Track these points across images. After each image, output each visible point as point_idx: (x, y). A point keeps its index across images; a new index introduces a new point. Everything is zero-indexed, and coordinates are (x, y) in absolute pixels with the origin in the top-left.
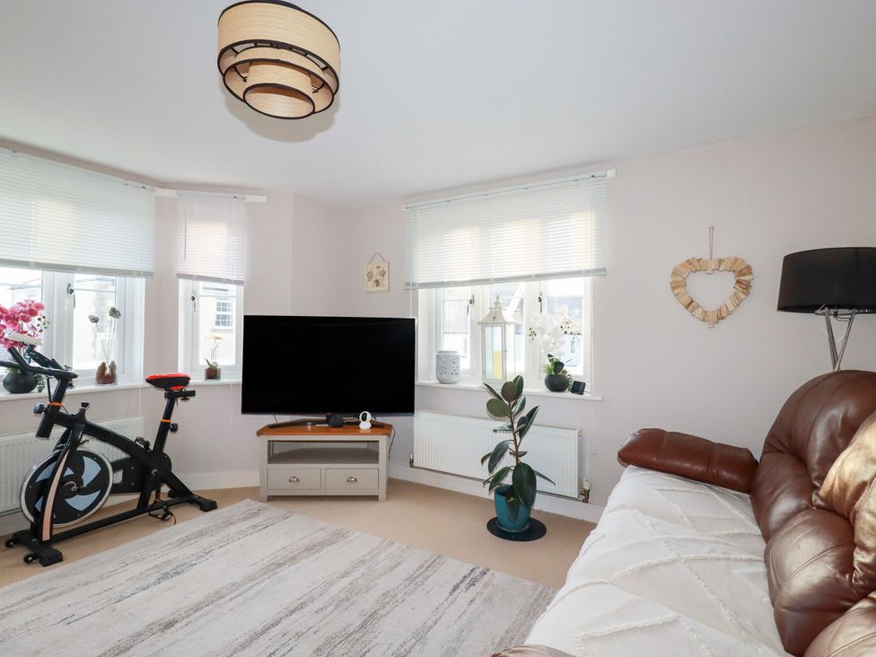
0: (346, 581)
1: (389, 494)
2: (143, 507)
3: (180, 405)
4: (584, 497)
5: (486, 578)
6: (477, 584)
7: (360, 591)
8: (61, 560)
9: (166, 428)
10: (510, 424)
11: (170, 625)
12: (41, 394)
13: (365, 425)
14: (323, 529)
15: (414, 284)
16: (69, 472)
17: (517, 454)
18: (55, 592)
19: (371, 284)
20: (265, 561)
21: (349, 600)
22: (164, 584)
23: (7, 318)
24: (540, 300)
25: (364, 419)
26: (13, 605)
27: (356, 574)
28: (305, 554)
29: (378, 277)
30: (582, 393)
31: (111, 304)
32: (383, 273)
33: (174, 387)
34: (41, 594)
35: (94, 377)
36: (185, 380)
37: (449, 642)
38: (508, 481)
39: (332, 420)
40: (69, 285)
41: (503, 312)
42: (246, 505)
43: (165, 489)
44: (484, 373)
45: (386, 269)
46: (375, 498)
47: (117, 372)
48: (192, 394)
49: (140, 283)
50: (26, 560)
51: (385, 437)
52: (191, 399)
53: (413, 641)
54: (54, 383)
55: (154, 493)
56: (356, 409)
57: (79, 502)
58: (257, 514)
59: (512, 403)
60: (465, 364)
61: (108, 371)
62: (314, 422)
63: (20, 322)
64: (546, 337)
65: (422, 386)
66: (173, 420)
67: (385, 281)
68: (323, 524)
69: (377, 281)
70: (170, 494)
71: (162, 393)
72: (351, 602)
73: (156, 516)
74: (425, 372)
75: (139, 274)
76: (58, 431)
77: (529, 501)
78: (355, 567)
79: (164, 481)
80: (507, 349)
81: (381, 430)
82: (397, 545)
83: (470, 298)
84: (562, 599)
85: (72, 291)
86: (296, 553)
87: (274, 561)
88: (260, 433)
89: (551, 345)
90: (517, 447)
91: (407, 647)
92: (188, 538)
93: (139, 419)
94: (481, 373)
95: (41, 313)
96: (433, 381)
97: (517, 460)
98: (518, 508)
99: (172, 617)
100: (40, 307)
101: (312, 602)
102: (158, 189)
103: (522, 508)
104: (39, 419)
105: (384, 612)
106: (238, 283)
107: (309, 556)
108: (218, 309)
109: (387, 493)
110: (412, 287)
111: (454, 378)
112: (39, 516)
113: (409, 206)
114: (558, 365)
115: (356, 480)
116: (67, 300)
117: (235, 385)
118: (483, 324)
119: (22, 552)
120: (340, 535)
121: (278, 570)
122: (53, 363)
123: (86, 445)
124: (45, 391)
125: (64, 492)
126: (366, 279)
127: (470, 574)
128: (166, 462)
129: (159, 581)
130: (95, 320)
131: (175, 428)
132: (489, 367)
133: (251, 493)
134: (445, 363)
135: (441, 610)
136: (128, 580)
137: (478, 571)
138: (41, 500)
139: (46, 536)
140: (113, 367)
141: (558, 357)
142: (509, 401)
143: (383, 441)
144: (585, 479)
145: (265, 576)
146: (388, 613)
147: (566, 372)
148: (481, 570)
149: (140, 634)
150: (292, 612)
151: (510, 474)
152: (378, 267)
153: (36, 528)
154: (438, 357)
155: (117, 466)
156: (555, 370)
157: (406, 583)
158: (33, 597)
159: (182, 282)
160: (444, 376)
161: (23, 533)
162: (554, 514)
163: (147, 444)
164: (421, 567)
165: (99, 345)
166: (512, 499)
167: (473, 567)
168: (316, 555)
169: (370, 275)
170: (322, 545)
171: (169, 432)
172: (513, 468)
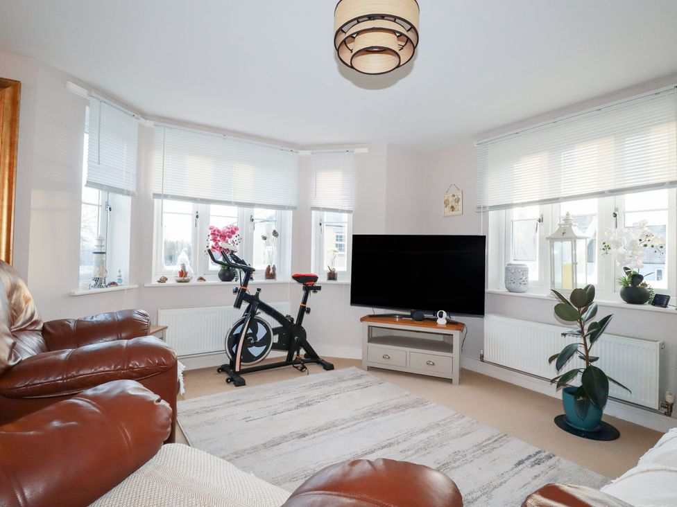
0: (424, 436)
1: (461, 381)
2: (289, 361)
3: (312, 294)
4: (666, 410)
5: (551, 462)
6: (542, 464)
7: (436, 445)
8: (244, 385)
9: (304, 310)
10: (580, 329)
11: (304, 435)
12: (236, 283)
13: (442, 321)
14: (407, 396)
15: (484, 207)
16: (250, 331)
17: (587, 358)
18: (241, 402)
19: (448, 210)
20: (364, 410)
21: (426, 450)
22: (301, 410)
23: (221, 236)
24: (615, 215)
25: (441, 316)
26: (220, 405)
27: (433, 433)
28: (394, 410)
29: (453, 204)
30: (665, 307)
31: (274, 228)
32: (457, 201)
33: (308, 283)
34: (233, 401)
35: (264, 274)
36: (315, 278)
37: (512, 503)
38: (576, 382)
39: (415, 315)
40: (252, 216)
41: (572, 227)
42: (353, 370)
43: (302, 352)
44: (553, 283)
45: (460, 197)
46: (449, 381)
47: (277, 272)
48: (319, 288)
49: (290, 213)
50: (227, 381)
51: (458, 332)
52: (319, 292)
53: (479, 493)
54: (243, 275)
55: (295, 353)
56: (434, 308)
57: (255, 351)
58: (360, 377)
59: (582, 309)
60: (533, 275)
61: (271, 271)
62: (401, 316)
63: (227, 238)
64: (621, 250)
65: (492, 294)
66: (308, 305)
67: (459, 207)
68: (408, 393)
69: (452, 207)
70: (305, 356)
71: (301, 286)
72: (427, 451)
73: (297, 368)
74: (494, 281)
75: (289, 208)
76: (245, 305)
77: (600, 403)
78: (431, 427)
79: (302, 346)
80: (577, 261)
81: (456, 326)
82: (467, 419)
83: (538, 217)
84: (629, 476)
85: (253, 220)
86: (387, 408)
87: (371, 410)
88: (362, 320)
89: (627, 259)
90: (587, 351)
91: (474, 496)
92: (315, 385)
93: (288, 303)
94: (550, 284)
95: (237, 232)
96: (502, 289)
97: (587, 364)
98: (588, 408)
99: (305, 431)
100: (237, 229)
101: (398, 444)
102: (300, 151)
103: (592, 409)
104: (235, 297)
105: (455, 465)
106: (349, 212)
107: (396, 412)
108: (337, 240)
109: (460, 380)
110: (483, 210)
111: (522, 288)
112: (234, 355)
113: (480, 142)
114: (636, 278)
115: (433, 364)
116: (250, 226)
117: (346, 285)
118: (552, 240)
119: (225, 376)
120: (419, 403)
121: (373, 417)
122: (243, 262)
123: (259, 315)
124: (239, 281)
125: (247, 344)
126: (444, 205)
127: (535, 455)
128: (303, 333)
129: (297, 407)
130: (265, 238)
131: (308, 311)
132: (558, 279)
133: (356, 363)
134: (514, 275)
135: (506, 476)
136: (280, 403)
137: (543, 455)
138: (235, 346)
139: (237, 369)
140: (274, 268)
141: (636, 270)
142: (579, 307)
143: (456, 335)
144: (668, 392)
145: (365, 419)
146: (458, 467)
147: (645, 285)
148: (547, 453)
149: (286, 437)
150: (383, 448)
151: (579, 376)
152: (454, 196)
153: (233, 363)
154: (507, 269)
155: (276, 331)
156: (632, 283)
157: (475, 448)
158: (230, 402)
159: (314, 212)
160: (513, 286)
161: (226, 365)
162: (629, 422)
163: (292, 320)
164: (489, 439)
165: (267, 254)
166: (581, 398)
167: (538, 450)
168: (402, 413)
169: (446, 202)
170: (406, 406)
171: (305, 313)
172: (583, 370)
